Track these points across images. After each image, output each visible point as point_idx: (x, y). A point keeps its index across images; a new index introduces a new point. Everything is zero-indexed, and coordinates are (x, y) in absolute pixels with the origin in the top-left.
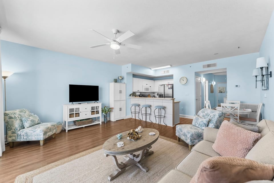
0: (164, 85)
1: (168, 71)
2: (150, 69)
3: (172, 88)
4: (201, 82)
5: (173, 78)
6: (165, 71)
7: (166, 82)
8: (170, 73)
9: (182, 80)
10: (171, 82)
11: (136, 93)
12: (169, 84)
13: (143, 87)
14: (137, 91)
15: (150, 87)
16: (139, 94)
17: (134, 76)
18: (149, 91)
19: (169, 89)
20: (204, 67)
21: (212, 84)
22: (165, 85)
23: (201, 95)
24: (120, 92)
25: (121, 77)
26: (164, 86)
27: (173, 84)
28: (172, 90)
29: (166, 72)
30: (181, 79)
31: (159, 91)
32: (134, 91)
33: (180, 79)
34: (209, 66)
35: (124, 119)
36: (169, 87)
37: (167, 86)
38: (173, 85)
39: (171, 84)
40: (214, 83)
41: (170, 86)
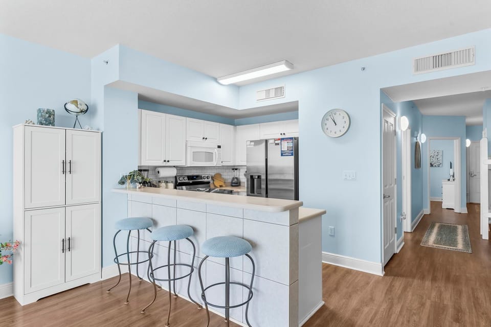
0: (266, 141)
1: (279, 91)
2: (216, 80)
3: (296, 152)
4: (395, 131)
5: (298, 118)
6: (268, 91)
7: (271, 131)
8: (288, 98)
9: (330, 123)
10: (289, 129)
11: (161, 170)
12: (283, 137)
13: (189, 149)
14: (161, 163)
15: (216, 150)
16: (173, 173)
17: (146, 102)
18: (214, 164)
19: (282, 155)
20: (419, 65)
21: (418, 141)
22: (270, 142)
23: (395, 177)
24: (67, 167)
25: (75, 102)
26: (264, 144)
27: (297, 139)
28: (293, 157)
29: (272, 94)
30: (330, 117)
31: (247, 161)
32: (147, 163)
33: (325, 119)
34: (439, 61)
35: (91, 282)
36: (285, 148)
37: (278, 144)
38: (296, 141)
39: (291, 139)
40: (423, 138)
41: (286, 146)
